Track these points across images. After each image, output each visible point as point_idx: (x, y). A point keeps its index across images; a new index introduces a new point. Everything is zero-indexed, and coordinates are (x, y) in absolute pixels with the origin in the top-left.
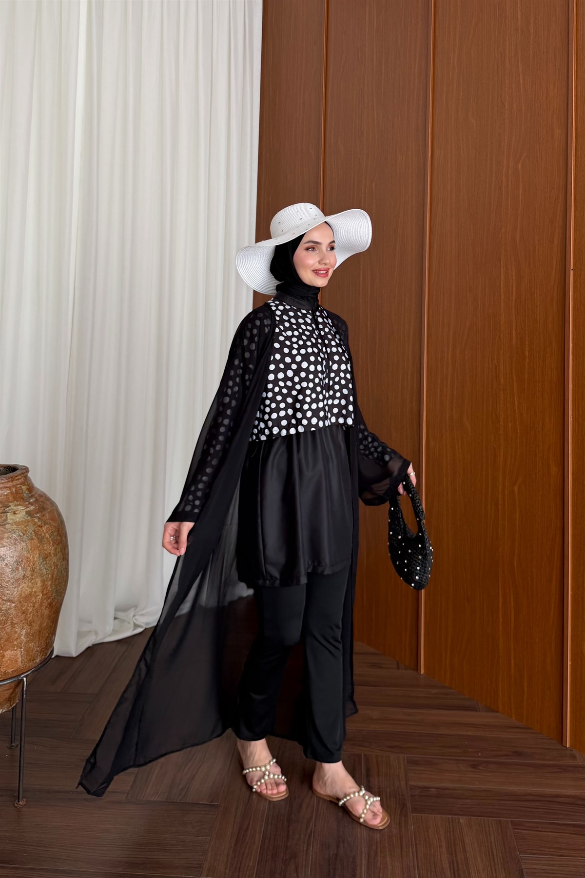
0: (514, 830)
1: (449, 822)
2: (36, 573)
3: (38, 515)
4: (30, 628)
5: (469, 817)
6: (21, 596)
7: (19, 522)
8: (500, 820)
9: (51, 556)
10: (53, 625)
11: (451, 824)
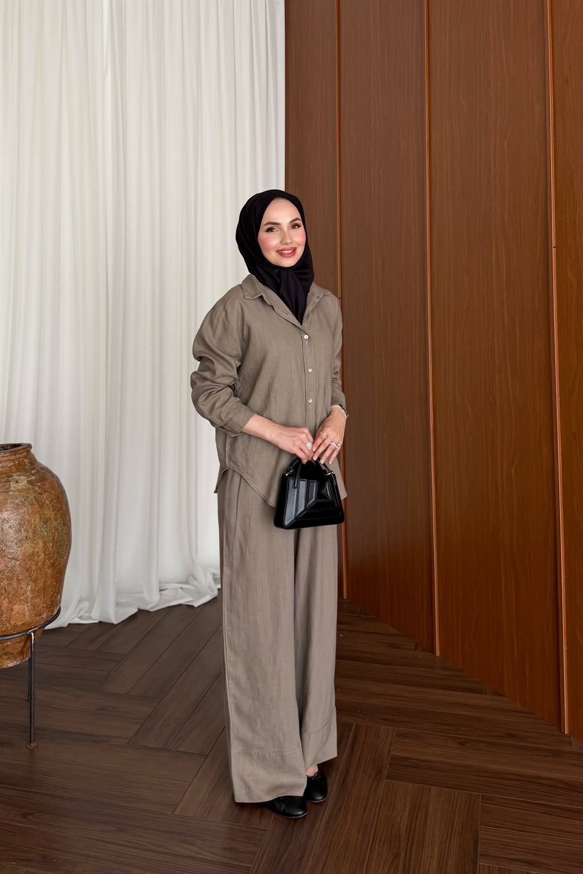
0: (483, 804)
2: (38, 534)
3: (39, 484)
4: (35, 585)
5: (441, 788)
6: (24, 555)
7: (21, 489)
9: (51, 520)
10: (58, 585)
11: (420, 792)
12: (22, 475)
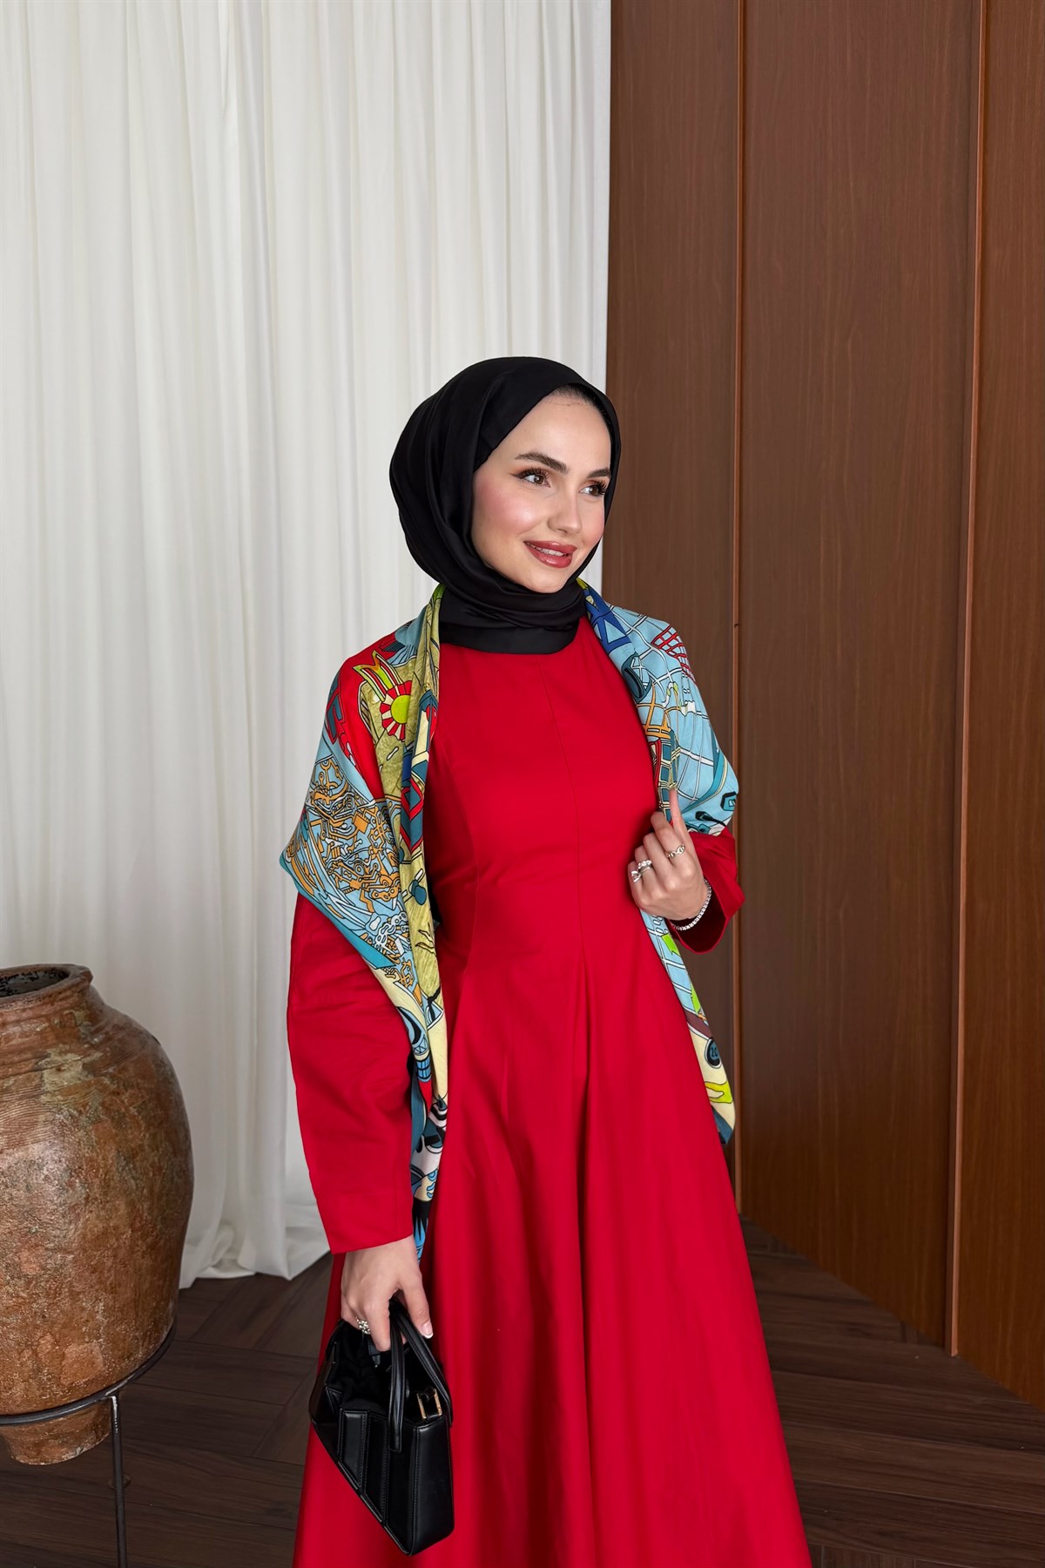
2: (114, 1188)
3: (111, 1070)
4: (114, 1298)
6: (83, 1238)
7: (69, 1087)
9: (143, 1150)
12: (70, 1051)
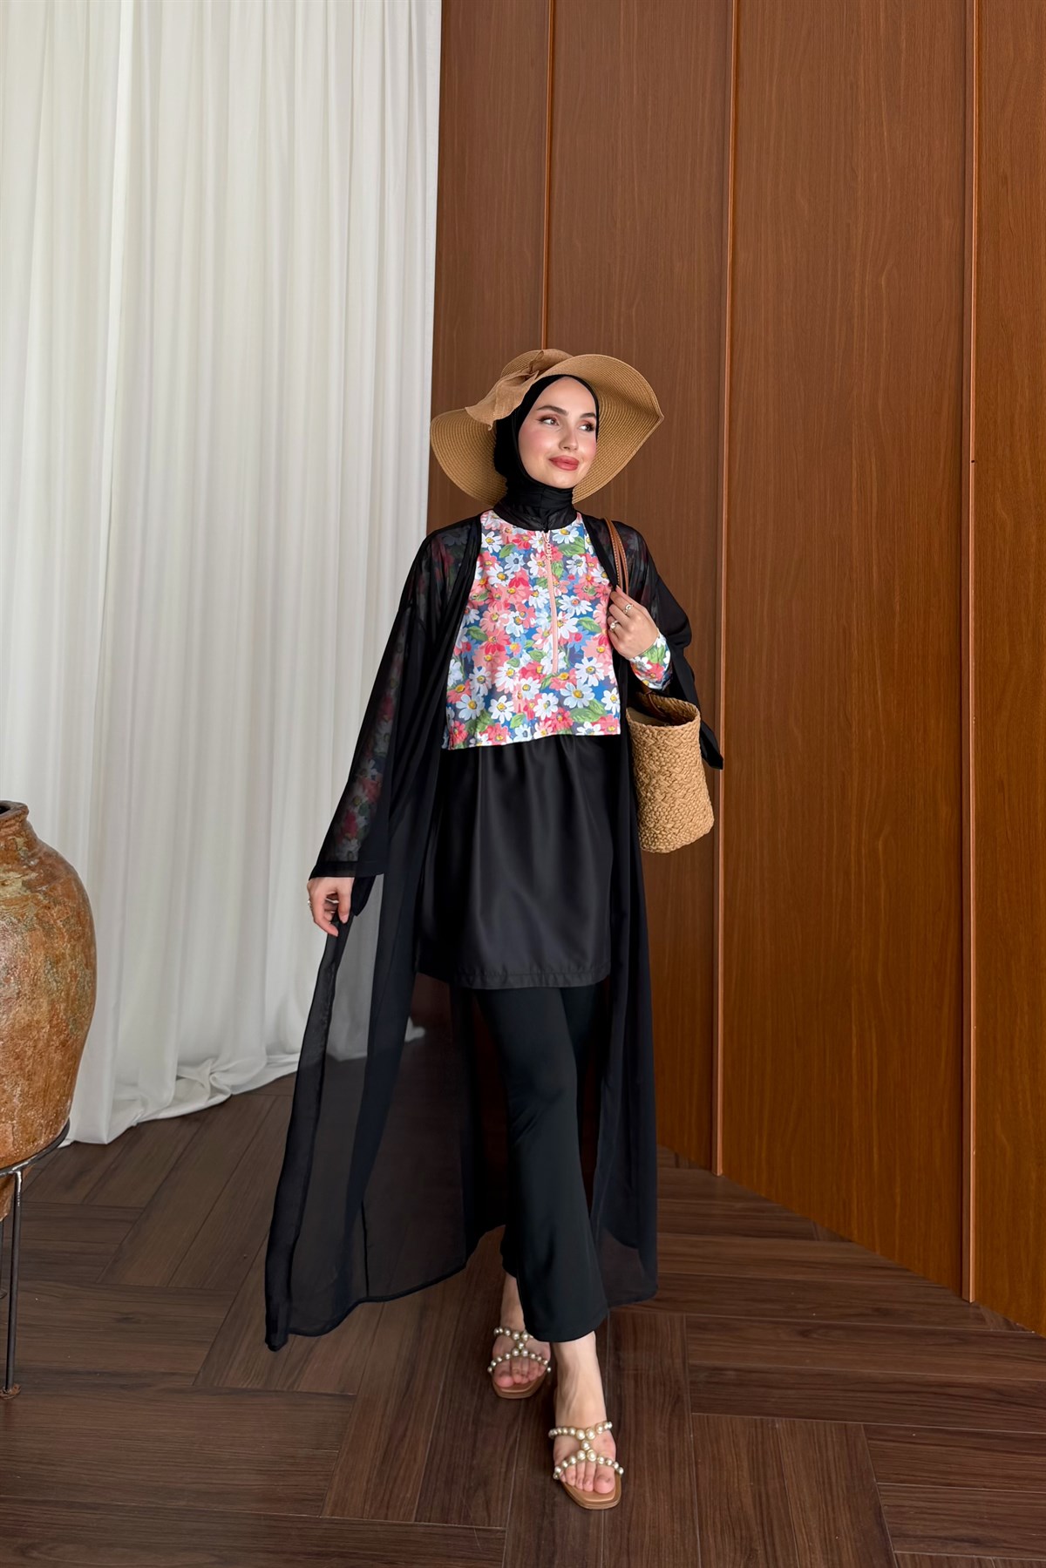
0: (869, 1442)
1: (756, 1427)
2: (40, 988)
3: (44, 888)
4: (29, 1084)
5: (792, 1419)
6: (13, 1027)
7: (11, 899)
8: (845, 1425)
9: (64, 958)
10: (69, 1081)
11: (759, 1430)
12: (12, 870)
